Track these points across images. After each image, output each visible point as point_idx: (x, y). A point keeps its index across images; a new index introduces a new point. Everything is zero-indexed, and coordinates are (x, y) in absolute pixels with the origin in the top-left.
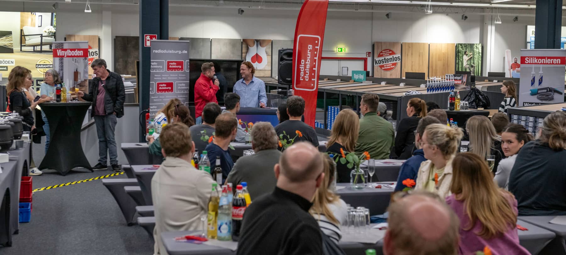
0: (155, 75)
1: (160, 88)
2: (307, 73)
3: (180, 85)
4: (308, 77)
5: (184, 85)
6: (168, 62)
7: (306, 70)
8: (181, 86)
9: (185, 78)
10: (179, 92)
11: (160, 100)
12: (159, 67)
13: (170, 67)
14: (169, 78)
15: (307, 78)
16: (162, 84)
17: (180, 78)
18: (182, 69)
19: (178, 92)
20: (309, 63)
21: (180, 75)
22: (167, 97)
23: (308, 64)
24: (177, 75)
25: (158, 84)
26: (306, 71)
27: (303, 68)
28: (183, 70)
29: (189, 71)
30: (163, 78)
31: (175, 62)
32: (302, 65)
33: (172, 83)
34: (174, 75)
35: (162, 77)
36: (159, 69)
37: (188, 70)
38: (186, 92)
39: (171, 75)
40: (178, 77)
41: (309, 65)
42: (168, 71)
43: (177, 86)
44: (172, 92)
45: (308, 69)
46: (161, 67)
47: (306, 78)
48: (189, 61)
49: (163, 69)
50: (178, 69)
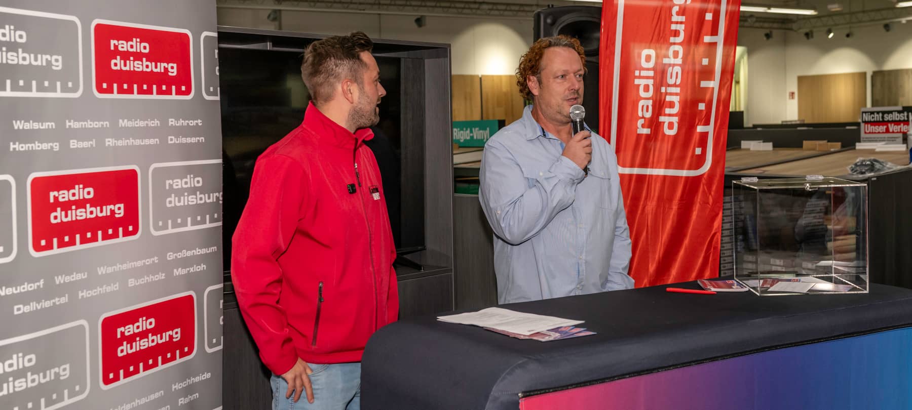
0: (18, 125)
1: (57, 217)
2: (671, 105)
3: (178, 184)
4: (675, 120)
5: (198, 182)
6: (104, 34)
7: (663, 90)
8: (179, 193)
9: (202, 139)
10: (170, 231)
11: (64, 300)
12: (41, 60)
13: (117, 64)
14: (110, 142)
15: (671, 126)
16: (67, 182)
17: (172, 140)
18: (182, 82)
19: (165, 227)
20: (679, 61)
21: (172, 122)
22: (101, 271)
23: (674, 65)
24: (156, 123)
25: (42, 187)
26: (666, 94)
27: (650, 82)
28: (188, 92)
29: (218, 98)
30: (74, 144)
31: (143, 35)
32: (644, 73)
33: (134, 173)
34: (142, 124)
35: (63, 135)
36: (43, 74)
37: (214, 94)
38: (208, 225)
39: (124, 123)
40: (163, 132)
41: (678, 69)
42: (101, 90)
43: (162, 193)
44: (135, 232)
45: (675, 85)
46: (57, 62)
47: (666, 125)
48: (215, 35)
49: (68, 75)
50: (162, 82)
